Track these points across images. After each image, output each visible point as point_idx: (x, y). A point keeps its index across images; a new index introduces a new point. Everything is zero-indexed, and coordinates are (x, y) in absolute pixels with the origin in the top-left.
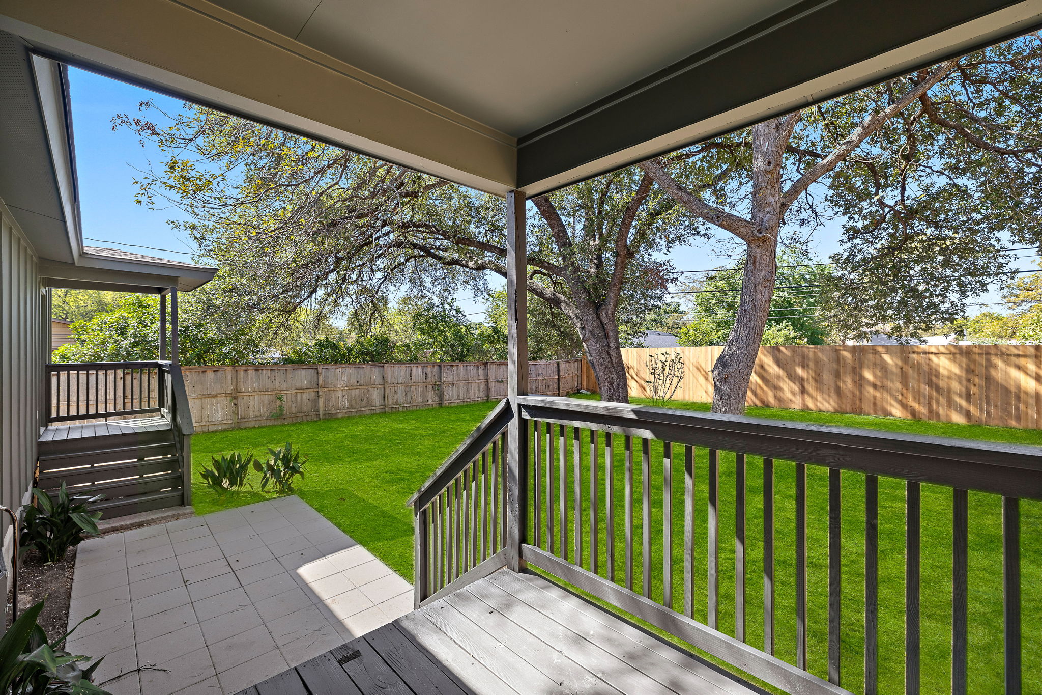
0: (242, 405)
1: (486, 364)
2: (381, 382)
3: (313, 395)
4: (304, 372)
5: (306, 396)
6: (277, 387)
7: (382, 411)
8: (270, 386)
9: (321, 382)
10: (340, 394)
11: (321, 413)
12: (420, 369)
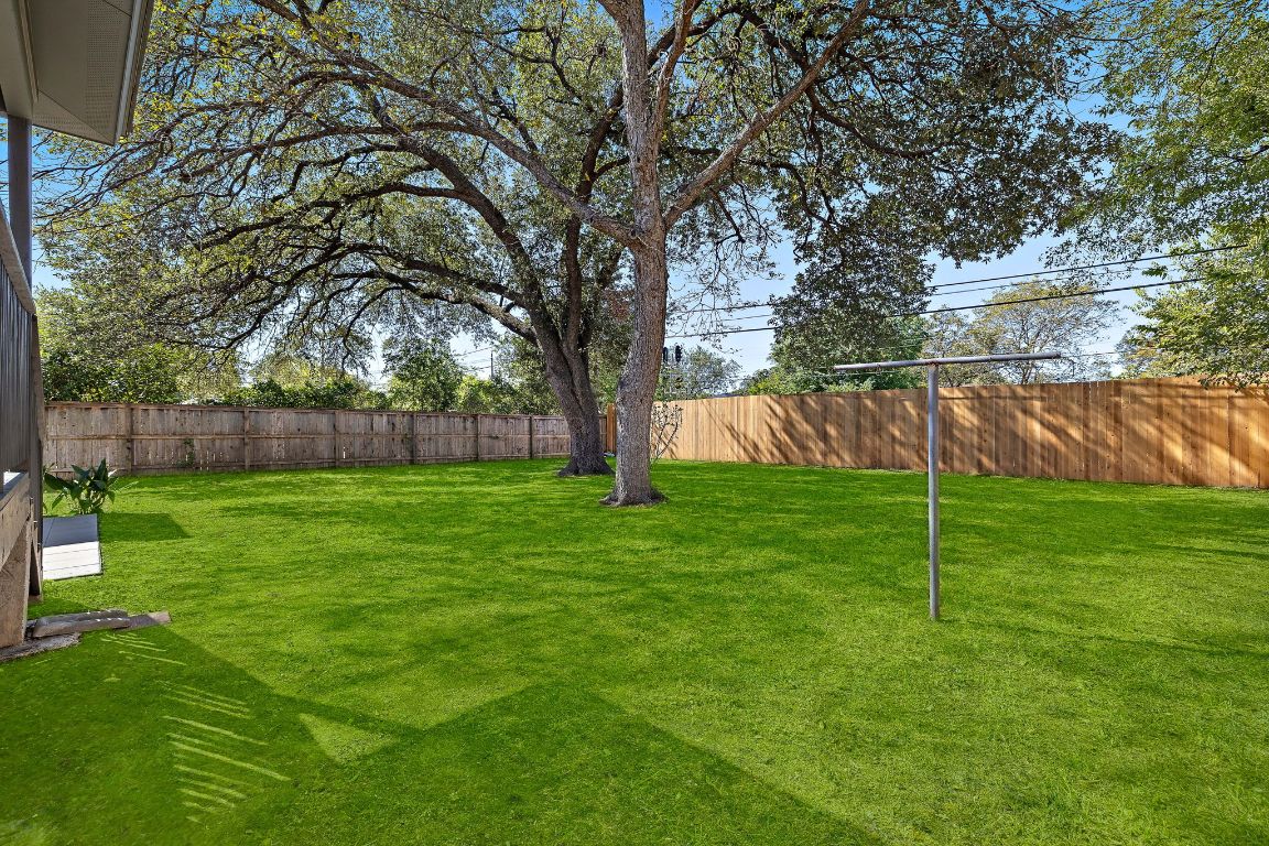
0: (139, 449)
1: (475, 417)
2: (331, 429)
3: (237, 442)
4: (225, 415)
5: (227, 443)
6: (188, 431)
7: (332, 465)
8: (179, 430)
9: (247, 427)
10: (275, 443)
11: (247, 463)
12: (385, 418)
